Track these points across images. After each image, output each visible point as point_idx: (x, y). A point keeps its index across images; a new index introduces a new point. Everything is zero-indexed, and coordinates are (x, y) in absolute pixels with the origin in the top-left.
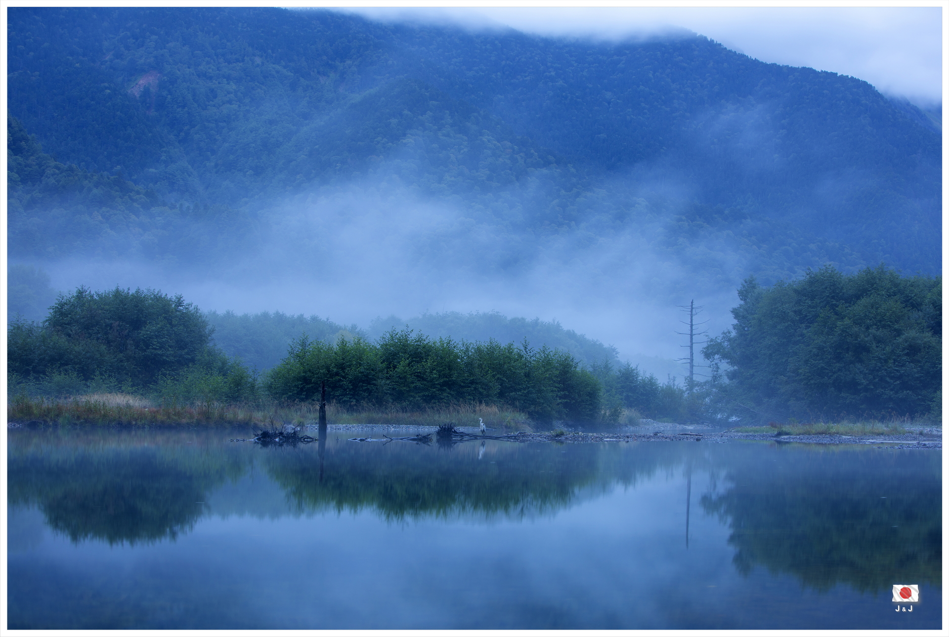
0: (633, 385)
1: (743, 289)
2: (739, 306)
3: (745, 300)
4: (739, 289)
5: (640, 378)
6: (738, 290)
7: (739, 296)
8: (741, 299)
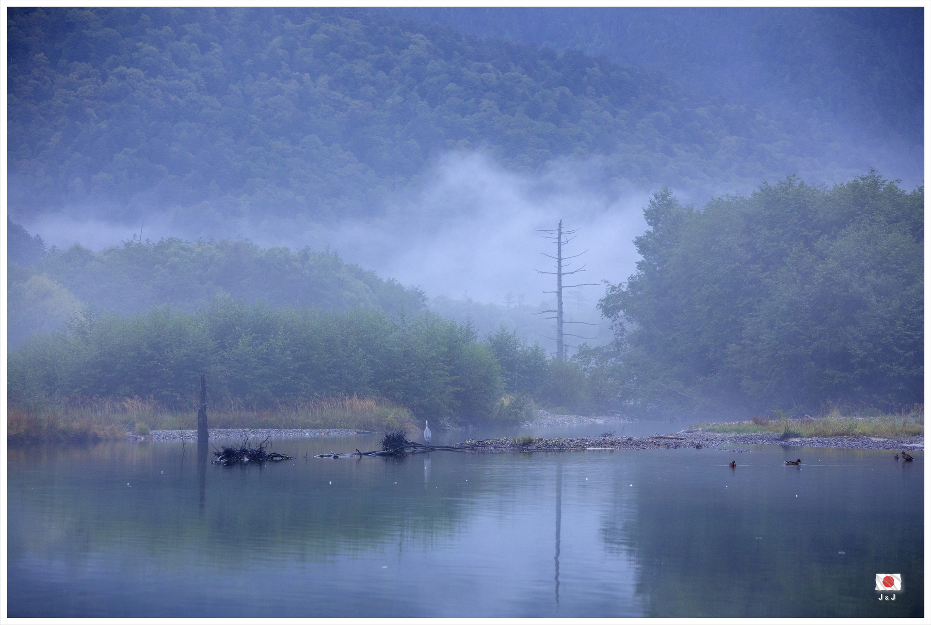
0: (511, 359)
1: (652, 209)
2: (645, 234)
3: (655, 225)
4: (646, 208)
5: (519, 349)
6: (644, 210)
7: (647, 219)
8: (650, 224)
